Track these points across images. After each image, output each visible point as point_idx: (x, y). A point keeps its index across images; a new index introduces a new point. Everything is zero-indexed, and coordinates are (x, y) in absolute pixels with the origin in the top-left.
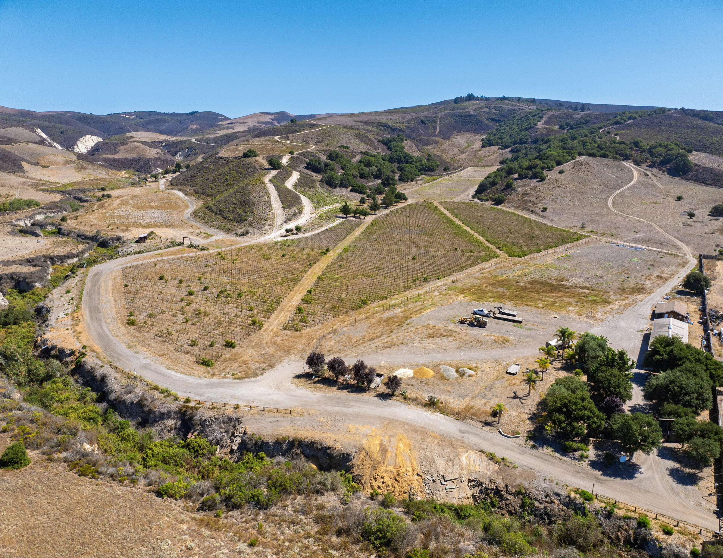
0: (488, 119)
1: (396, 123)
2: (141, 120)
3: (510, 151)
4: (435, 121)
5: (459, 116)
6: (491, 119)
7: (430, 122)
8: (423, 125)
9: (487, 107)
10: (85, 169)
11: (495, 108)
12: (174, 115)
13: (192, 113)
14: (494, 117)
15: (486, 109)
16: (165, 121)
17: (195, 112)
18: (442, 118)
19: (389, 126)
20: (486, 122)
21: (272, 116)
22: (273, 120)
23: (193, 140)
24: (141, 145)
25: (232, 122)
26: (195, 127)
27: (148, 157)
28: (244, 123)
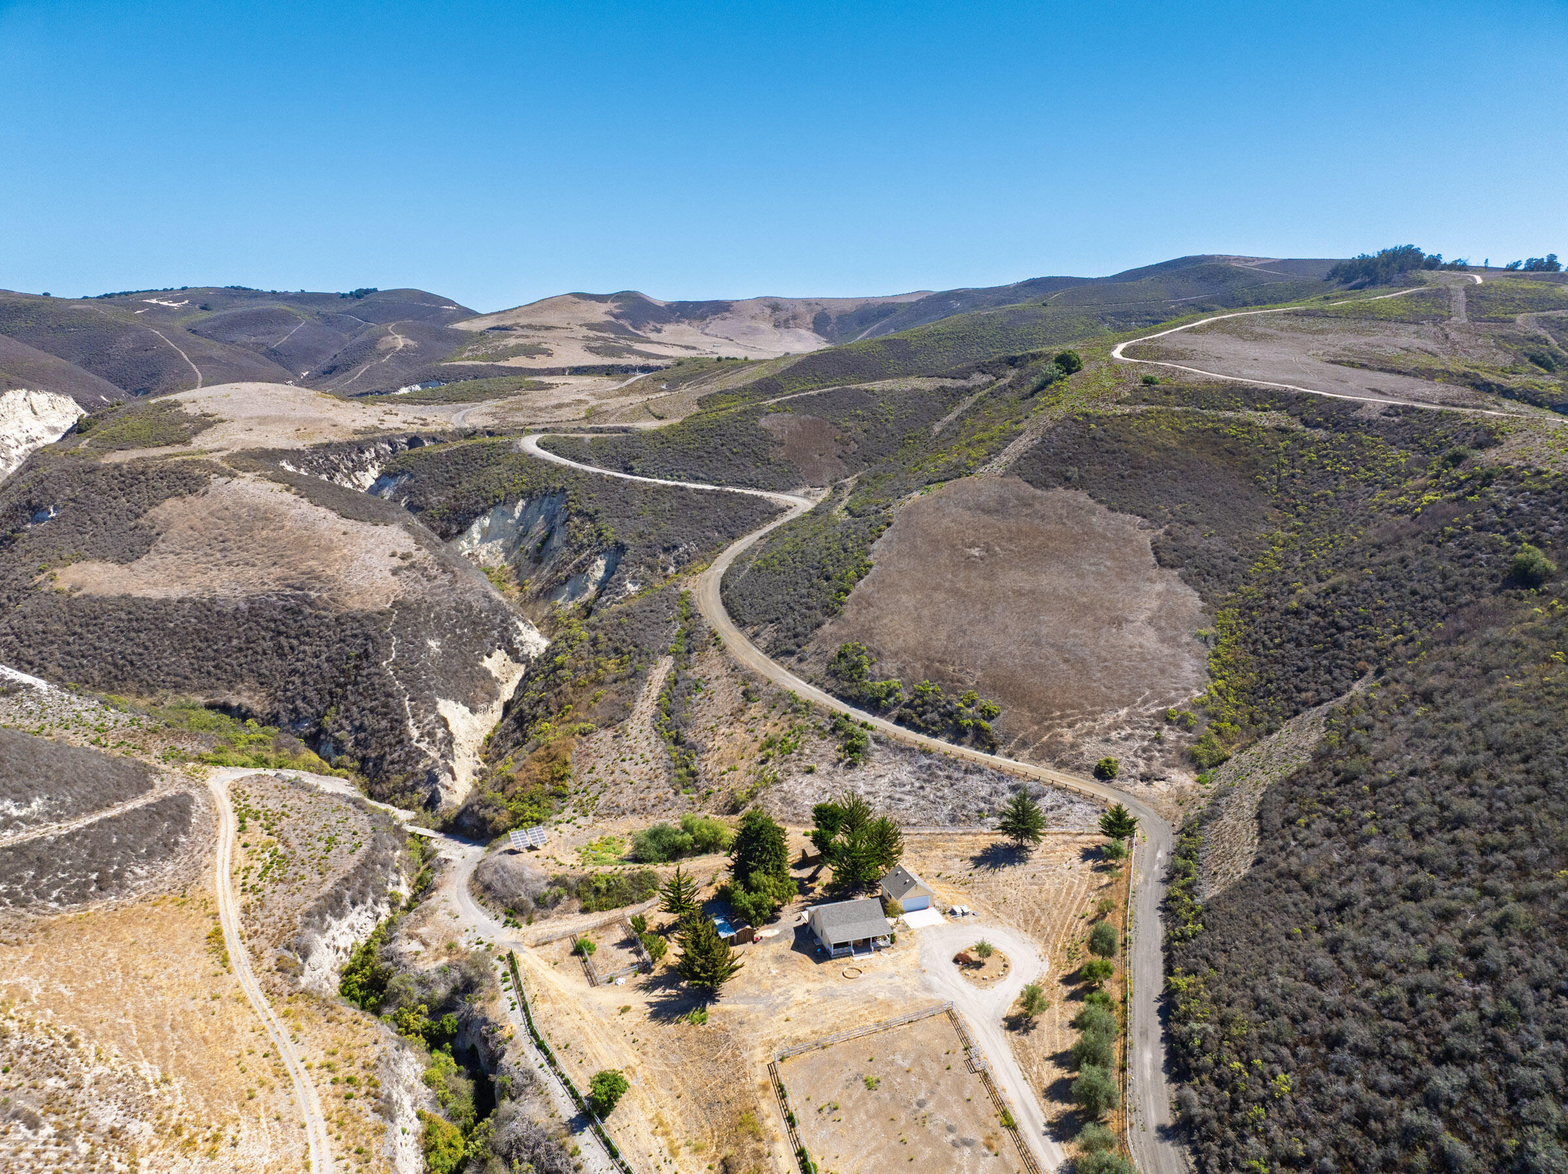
2: (205, 315)
12: (303, 298)
13: (360, 294)
16: (285, 319)
17: (367, 292)
21: (610, 306)
22: (616, 316)
23: (529, 444)
24: (289, 497)
25: (501, 324)
26: (400, 342)
27: (354, 604)
28: (548, 328)
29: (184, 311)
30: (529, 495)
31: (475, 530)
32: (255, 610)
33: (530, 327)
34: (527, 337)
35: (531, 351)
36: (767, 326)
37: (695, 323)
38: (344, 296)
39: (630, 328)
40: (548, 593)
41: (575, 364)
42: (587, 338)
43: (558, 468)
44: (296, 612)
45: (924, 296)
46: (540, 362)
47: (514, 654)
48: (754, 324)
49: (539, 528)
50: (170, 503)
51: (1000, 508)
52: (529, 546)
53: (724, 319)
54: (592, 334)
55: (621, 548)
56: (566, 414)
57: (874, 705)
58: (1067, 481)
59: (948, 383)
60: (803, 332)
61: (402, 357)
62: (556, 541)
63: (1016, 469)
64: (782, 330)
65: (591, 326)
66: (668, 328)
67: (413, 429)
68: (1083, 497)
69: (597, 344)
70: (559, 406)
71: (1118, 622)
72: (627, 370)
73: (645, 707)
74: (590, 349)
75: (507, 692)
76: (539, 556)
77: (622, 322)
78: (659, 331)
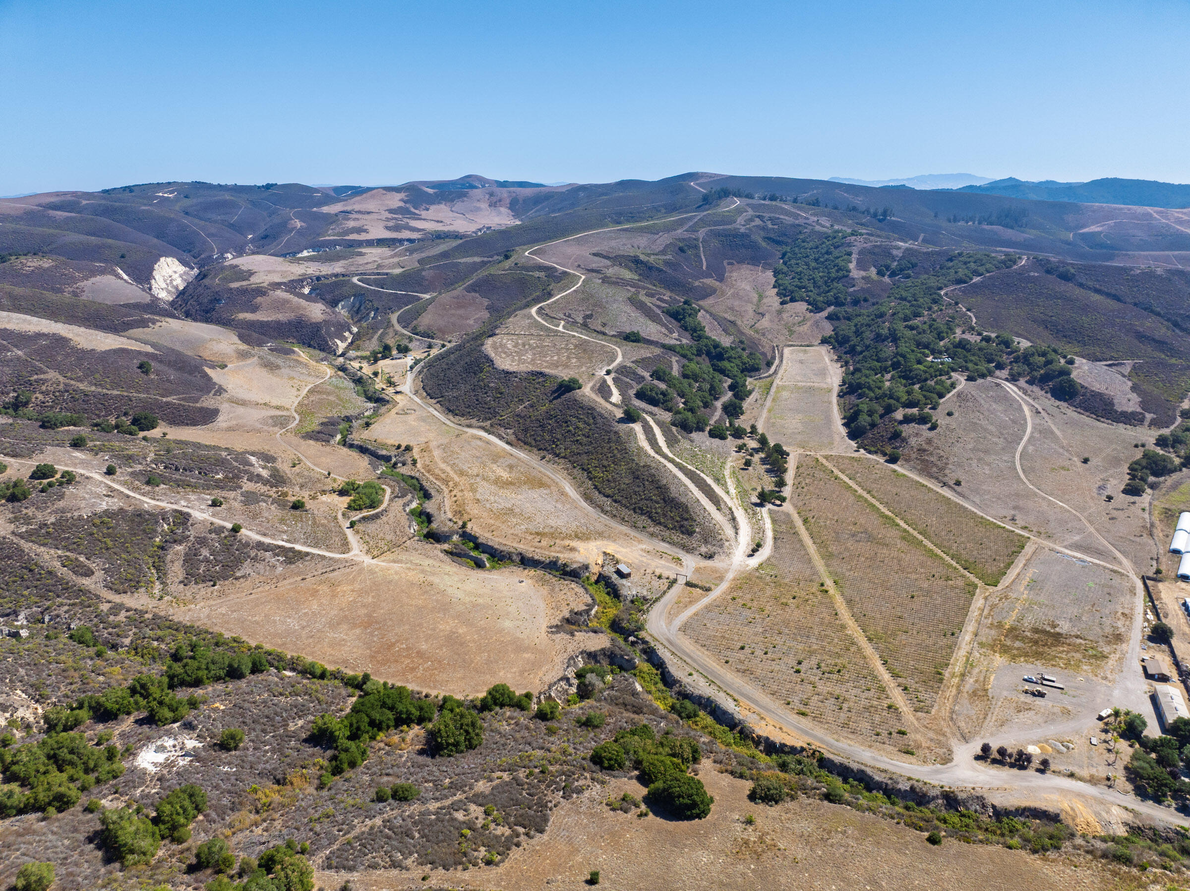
0: (765, 238)
1: (648, 255)
2: (190, 202)
3: (827, 318)
4: (696, 247)
5: (726, 236)
6: (768, 238)
7: (689, 247)
8: (682, 254)
9: (758, 217)
10: (278, 367)
11: (771, 219)
12: (237, 189)
13: (268, 187)
14: (772, 236)
15: (758, 222)
16: (233, 204)
18: (704, 241)
19: (642, 262)
20: (764, 244)
21: (402, 195)
22: (405, 202)
23: (355, 280)
24: (292, 296)
25: (345, 209)
26: (298, 224)
27: (314, 321)
28: (369, 213)
29: (176, 199)
30: (355, 295)
31: (340, 306)
32: (290, 323)
33: (360, 212)
34: (358, 219)
35: (359, 230)
36: (484, 205)
37: (448, 204)
38: (259, 187)
39: (413, 210)
40: (359, 321)
41: (379, 237)
42: (388, 219)
43: (363, 287)
44: (300, 323)
45: (569, 188)
46: (363, 237)
47: (351, 333)
48: (478, 205)
49: (357, 305)
50: (259, 298)
51: (457, 297)
52: (355, 309)
53: (463, 202)
54: (390, 216)
55: (378, 309)
56: (369, 266)
57: (417, 334)
58: (475, 291)
59: (486, 259)
60: (502, 209)
61: (300, 232)
62: (362, 308)
63: (465, 288)
64: (492, 208)
65: (391, 211)
66: (433, 208)
67: (317, 273)
68: (477, 295)
69: (391, 224)
70: (367, 263)
71: (467, 319)
72: (401, 241)
73: (376, 337)
74: (387, 228)
75: (349, 340)
76: (357, 312)
77: (408, 205)
78: (427, 209)
